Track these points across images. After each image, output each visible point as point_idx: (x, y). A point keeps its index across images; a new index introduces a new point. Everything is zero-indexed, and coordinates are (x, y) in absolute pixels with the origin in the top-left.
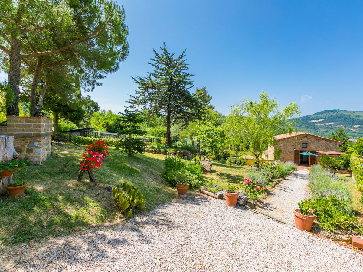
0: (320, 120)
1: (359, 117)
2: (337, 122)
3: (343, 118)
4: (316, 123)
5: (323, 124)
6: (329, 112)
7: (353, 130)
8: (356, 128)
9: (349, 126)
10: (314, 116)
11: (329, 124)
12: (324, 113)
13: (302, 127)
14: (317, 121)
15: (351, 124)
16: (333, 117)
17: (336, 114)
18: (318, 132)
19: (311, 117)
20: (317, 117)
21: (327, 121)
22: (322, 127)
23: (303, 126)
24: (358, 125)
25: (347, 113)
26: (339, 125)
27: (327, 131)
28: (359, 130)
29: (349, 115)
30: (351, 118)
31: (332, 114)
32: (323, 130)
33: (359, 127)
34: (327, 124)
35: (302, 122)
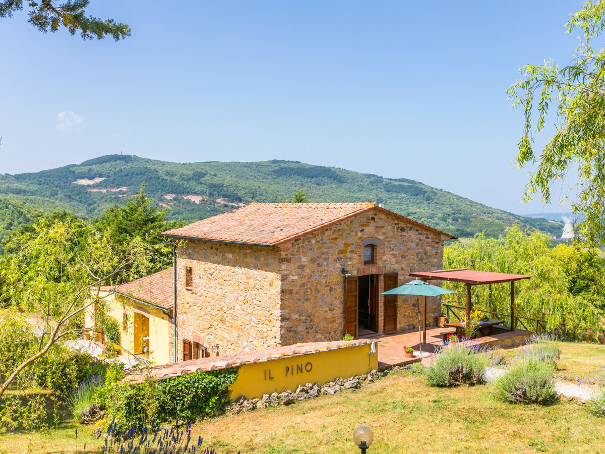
0: (98, 180)
1: (172, 176)
2: (133, 187)
3: (145, 177)
4: (88, 186)
5: (104, 191)
6: (116, 161)
7: (164, 205)
8: (168, 202)
9: (156, 196)
10: (85, 169)
11: (117, 190)
12: (106, 161)
13: (57, 199)
14: (91, 183)
15: (160, 191)
16: (126, 173)
17: (130, 165)
18: (96, 211)
19: (78, 171)
20: (90, 170)
21: (113, 183)
22: (103, 197)
23: (60, 196)
24: (172, 193)
25: (150, 166)
28: (175, 204)
29: (155, 169)
30: (159, 178)
31: (122, 166)
32: (107, 205)
33: (175, 199)
34: (113, 190)
35: (56, 183)
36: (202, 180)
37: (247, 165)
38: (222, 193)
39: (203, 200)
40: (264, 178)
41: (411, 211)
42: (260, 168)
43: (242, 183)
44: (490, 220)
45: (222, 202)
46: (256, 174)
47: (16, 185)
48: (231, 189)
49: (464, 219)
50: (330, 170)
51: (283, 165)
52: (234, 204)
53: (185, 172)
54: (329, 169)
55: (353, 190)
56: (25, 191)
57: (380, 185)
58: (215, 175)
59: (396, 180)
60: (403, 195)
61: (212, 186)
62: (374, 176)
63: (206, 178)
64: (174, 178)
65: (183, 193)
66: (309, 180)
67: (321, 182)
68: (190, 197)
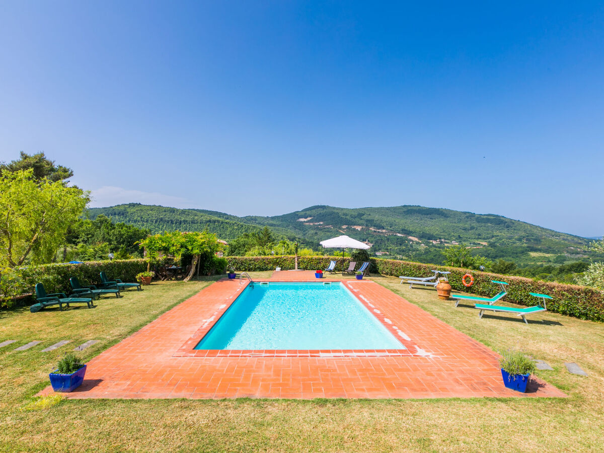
0: (309, 219)
1: (346, 216)
2: (326, 222)
3: (332, 216)
4: (304, 222)
5: (312, 224)
6: (318, 209)
9: (337, 226)
10: (303, 213)
11: (318, 224)
12: (314, 209)
13: (289, 229)
14: (306, 220)
15: (340, 224)
16: (322, 215)
17: (325, 210)
18: (307, 235)
19: (300, 214)
20: (305, 214)
21: (316, 220)
22: (311, 227)
23: (290, 227)
24: (346, 225)
25: (335, 211)
26: (328, 225)
27: (316, 233)
28: (347, 231)
29: (338, 212)
30: (339, 217)
31: (321, 211)
32: (313, 232)
33: (347, 228)
34: (316, 224)
35: (289, 220)
36: (362, 217)
37: (388, 209)
38: (373, 224)
39: (362, 228)
40: (398, 215)
41: (495, 234)
42: (396, 210)
43: (385, 219)
44: (557, 240)
45: (373, 230)
46: (393, 213)
47: (271, 222)
48: (378, 222)
49: (535, 240)
51: (409, 208)
52: (380, 231)
53: (353, 213)
54: (438, 210)
55: (454, 221)
56: (275, 225)
57: (473, 218)
58: (370, 215)
59: (484, 215)
60: (489, 224)
61: (367, 221)
62: (469, 213)
63: (365, 216)
64: (348, 217)
65: (352, 225)
66: (426, 216)
67: (433, 217)
68: (355, 227)
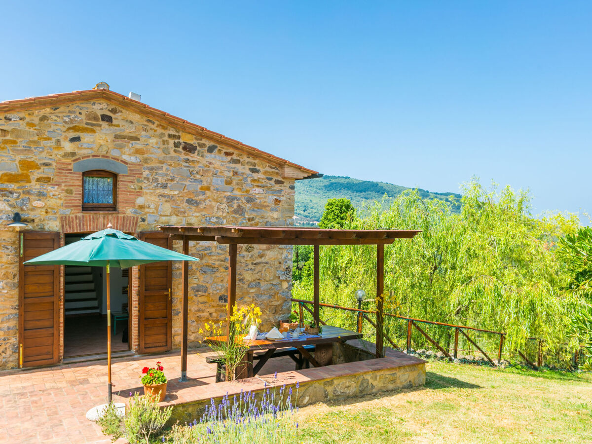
40: (315, 193)
42: (312, 183)
46: (308, 188)
50: (378, 184)
51: (333, 181)
59: (441, 194)
66: (358, 194)
67: (369, 196)
